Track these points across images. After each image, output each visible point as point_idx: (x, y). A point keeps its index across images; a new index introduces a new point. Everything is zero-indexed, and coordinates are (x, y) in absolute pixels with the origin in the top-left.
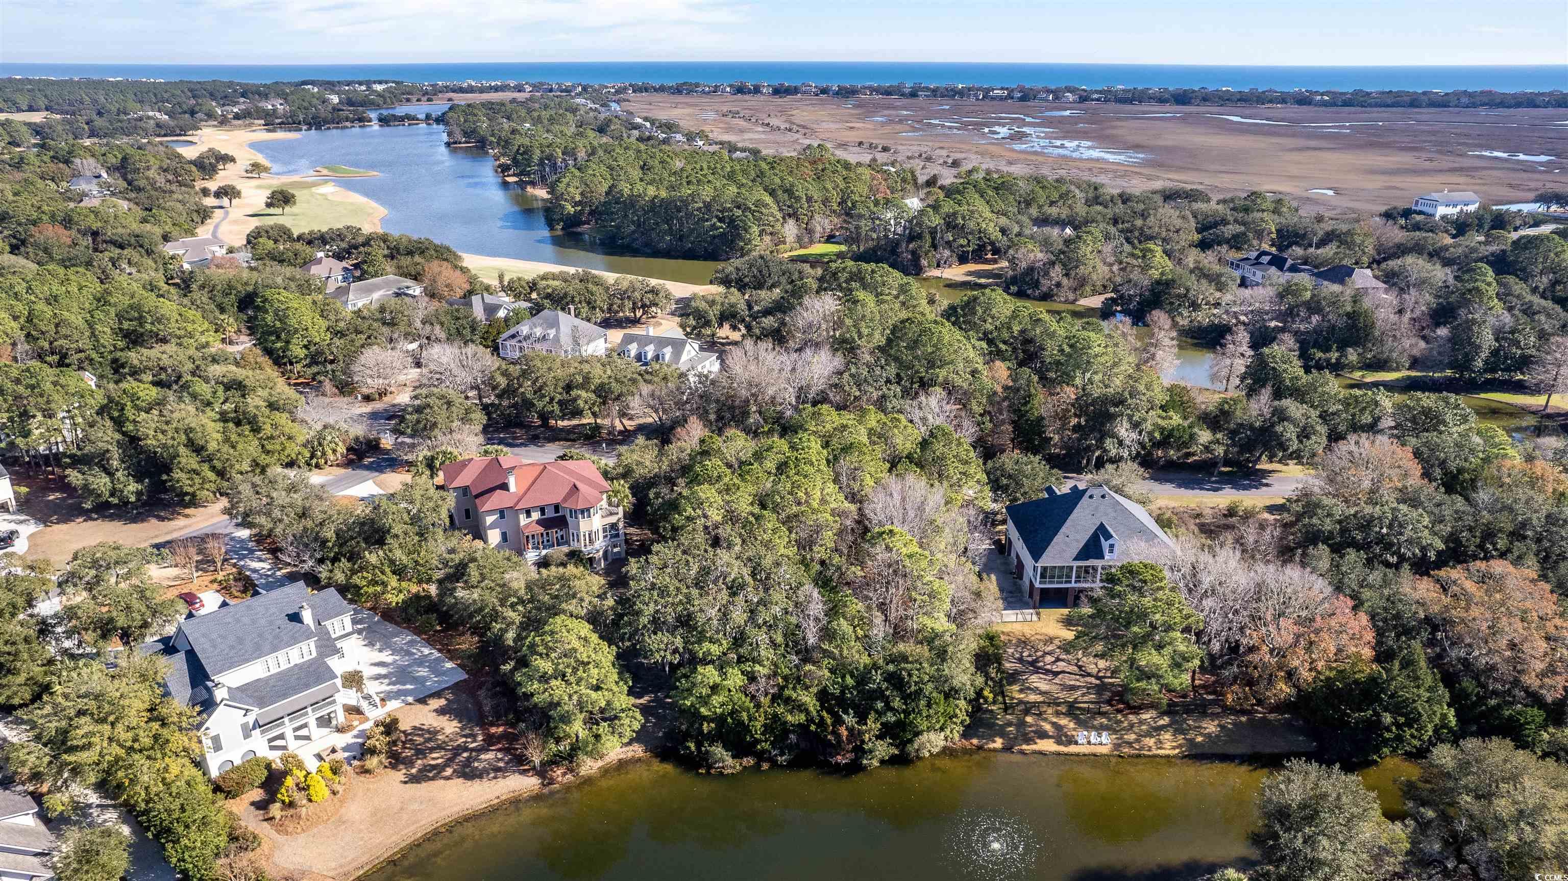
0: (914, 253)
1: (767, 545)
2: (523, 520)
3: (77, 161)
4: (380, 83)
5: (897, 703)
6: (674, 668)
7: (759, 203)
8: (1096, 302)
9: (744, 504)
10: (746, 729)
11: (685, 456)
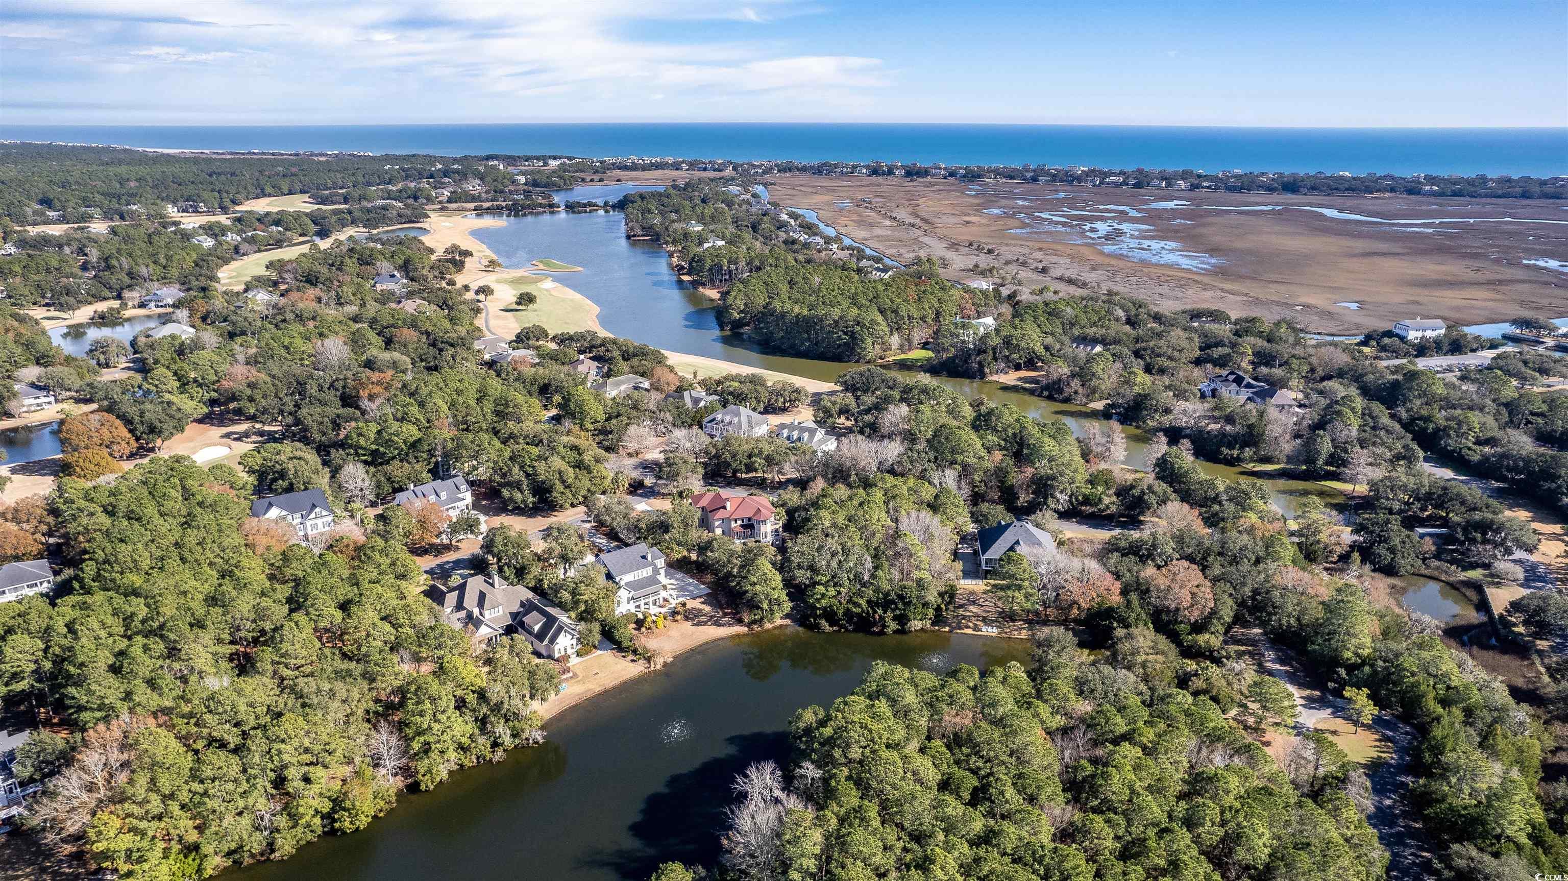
0: (980, 363)
1: (850, 538)
2: (733, 524)
3: (378, 264)
4: (555, 158)
5: (900, 606)
6: (807, 586)
7: (873, 322)
8: (1099, 405)
9: (841, 519)
10: (836, 614)
11: (814, 497)
